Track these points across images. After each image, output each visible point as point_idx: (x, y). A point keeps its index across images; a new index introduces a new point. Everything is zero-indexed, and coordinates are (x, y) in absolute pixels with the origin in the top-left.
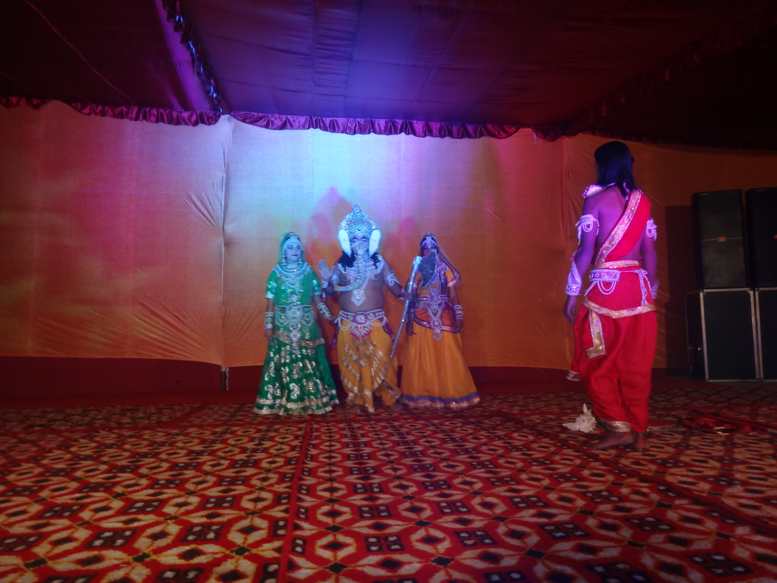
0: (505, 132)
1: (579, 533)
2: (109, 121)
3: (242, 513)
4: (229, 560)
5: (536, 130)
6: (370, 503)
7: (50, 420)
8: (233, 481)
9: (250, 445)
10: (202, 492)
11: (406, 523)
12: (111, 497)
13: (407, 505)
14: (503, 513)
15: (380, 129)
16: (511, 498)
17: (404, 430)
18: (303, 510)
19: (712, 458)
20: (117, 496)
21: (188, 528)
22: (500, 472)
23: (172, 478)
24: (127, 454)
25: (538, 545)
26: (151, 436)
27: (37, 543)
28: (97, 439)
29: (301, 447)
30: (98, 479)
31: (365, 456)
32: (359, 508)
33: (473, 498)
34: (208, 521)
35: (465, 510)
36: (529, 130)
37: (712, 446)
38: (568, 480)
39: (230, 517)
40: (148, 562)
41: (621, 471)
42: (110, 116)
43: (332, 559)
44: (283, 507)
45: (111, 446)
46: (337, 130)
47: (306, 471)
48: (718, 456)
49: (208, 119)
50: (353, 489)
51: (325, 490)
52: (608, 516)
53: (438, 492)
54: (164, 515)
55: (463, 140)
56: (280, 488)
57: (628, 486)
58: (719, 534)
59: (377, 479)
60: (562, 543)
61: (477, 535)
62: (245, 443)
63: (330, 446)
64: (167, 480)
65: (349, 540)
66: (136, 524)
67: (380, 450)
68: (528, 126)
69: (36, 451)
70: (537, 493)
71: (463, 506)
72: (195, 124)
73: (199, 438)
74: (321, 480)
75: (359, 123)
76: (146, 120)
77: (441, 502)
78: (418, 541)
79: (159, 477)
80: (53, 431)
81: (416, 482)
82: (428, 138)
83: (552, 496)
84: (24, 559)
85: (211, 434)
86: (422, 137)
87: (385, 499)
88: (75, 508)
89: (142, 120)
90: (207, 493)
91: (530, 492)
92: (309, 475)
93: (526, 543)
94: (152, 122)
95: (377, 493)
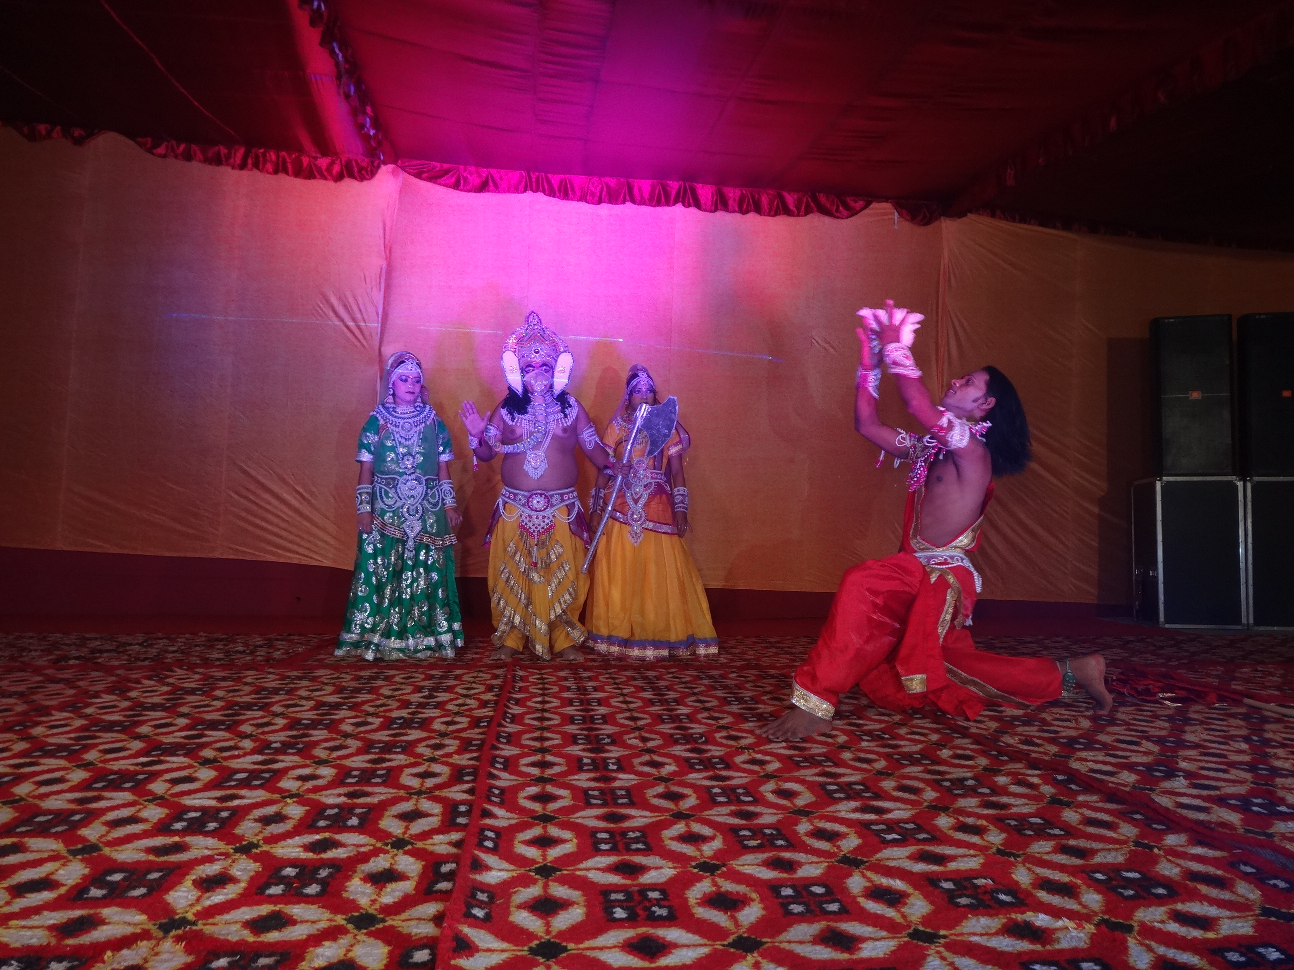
0: (847, 207)
1: (922, 836)
2: (197, 168)
3: (402, 793)
4: (382, 855)
5: (899, 206)
6: (603, 785)
7: (93, 651)
8: (388, 748)
9: (416, 698)
10: (338, 762)
11: (656, 814)
12: (196, 764)
13: (660, 789)
14: (807, 806)
15: (642, 196)
16: (823, 786)
17: (662, 683)
18: (497, 792)
19: (1148, 739)
20: (206, 762)
21: (317, 810)
22: (810, 749)
23: (293, 740)
24: (218, 704)
25: (858, 849)
26: (257, 679)
27: (86, 822)
28: (170, 680)
29: (496, 703)
30: (177, 737)
31: (598, 719)
32: (585, 791)
33: (765, 783)
34: (350, 801)
35: (750, 799)
36: (887, 206)
37: (1152, 722)
38: (915, 762)
39: (382, 797)
40: (256, 853)
41: (1001, 753)
42: (200, 162)
43: (540, 859)
44: (466, 786)
45: (193, 692)
46: (571, 196)
47: (504, 737)
48: (1158, 737)
49: (360, 171)
50: (576, 765)
51: (533, 764)
52: (969, 815)
53: (711, 773)
54: (281, 791)
55: (778, 218)
56: (463, 760)
57: (1008, 774)
58: (1137, 844)
59: (615, 752)
60: (895, 849)
61: (765, 834)
62: (408, 694)
63: (543, 702)
64: (283, 743)
65: (567, 834)
66: (236, 802)
67: (622, 711)
68: (886, 199)
69: (74, 695)
70: (864, 779)
71: (747, 794)
72: (339, 178)
73: (334, 685)
74: (526, 750)
75: (608, 187)
76: (258, 168)
77: (714, 787)
78: (672, 839)
79: (271, 738)
80: (98, 667)
81: (676, 759)
82: (720, 215)
83: (888, 785)
84: (66, 843)
85: (352, 680)
86: (711, 212)
87: (625, 779)
88: (141, 777)
89: (251, 170)
90: (347, 763)
91: (856, 777)
92: (509, 743)
93: (838, 847)
94: (268, 173)
95: (613, 771)
